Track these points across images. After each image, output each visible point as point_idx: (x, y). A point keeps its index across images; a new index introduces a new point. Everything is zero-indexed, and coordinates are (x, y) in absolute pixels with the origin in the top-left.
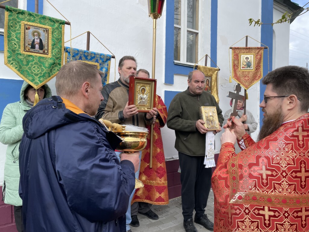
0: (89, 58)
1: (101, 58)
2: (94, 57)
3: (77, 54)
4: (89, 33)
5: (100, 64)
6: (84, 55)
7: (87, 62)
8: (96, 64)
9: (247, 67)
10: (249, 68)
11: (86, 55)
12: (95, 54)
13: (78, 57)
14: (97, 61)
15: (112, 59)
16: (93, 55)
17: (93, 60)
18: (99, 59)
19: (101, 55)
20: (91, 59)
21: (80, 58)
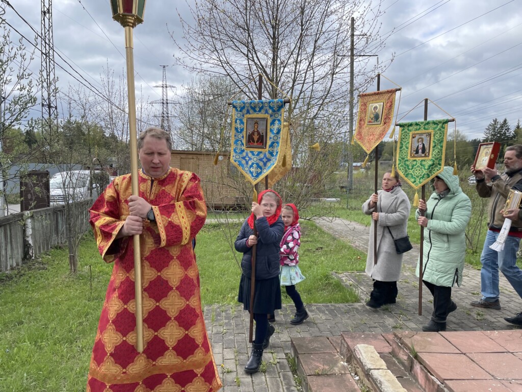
0: (257, 109)
1: (270, 107)
3: (244, 107)
6: (251, 107)
7: (255, 115)
8: (266, 116)
13: (245, 111)
14: (267, 112)
17: (262, 111)
21: (248, 112)
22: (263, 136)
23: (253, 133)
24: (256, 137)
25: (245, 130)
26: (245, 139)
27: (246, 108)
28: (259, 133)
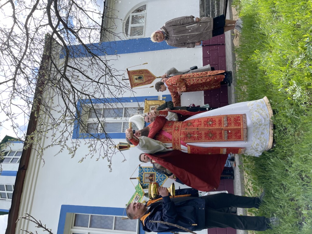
2: (141, 175)
4: (131, 179)
5: (144, 172)
6: (141, 180)
7: (143, 179)
8: (144, 174)
9: (142, 78)
12: (139, 175)
13: (142, 183)
14: (142, 174)
15: (141, 166)
18: (141, 173)
19: (139, 172)
20: (142, 177)
22: (151, 175)
23: (149, 179)
24: (151, 178)
25: (148, 183)
28: (150, 177)
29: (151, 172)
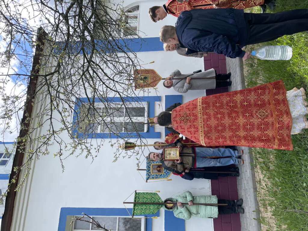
0: (149, 169)
1: (149, 163)
2: (149, 167)
3: (148, 174)
4: (138, 170)
5: (151, 163)
6: (149, 171)
7: (151, 170)
8: (151, 165)
9: (147, 79)
10: (148, 78)
11: (148, 170)
12: (147, 166)
13: (150, 174)
14: (150, 165)
16: (148, 167)
17: (150, 166)
18: (149, 164)
19: (147, 163)
20: (150, 168)
21: (150, 173)
22: (158, 166)
23: (157, 170)
24: (159, 169)
25: (156, 174)
26: (159, 174)
27: (149, 173)
28: (157, 168)
29: (159, 163)
